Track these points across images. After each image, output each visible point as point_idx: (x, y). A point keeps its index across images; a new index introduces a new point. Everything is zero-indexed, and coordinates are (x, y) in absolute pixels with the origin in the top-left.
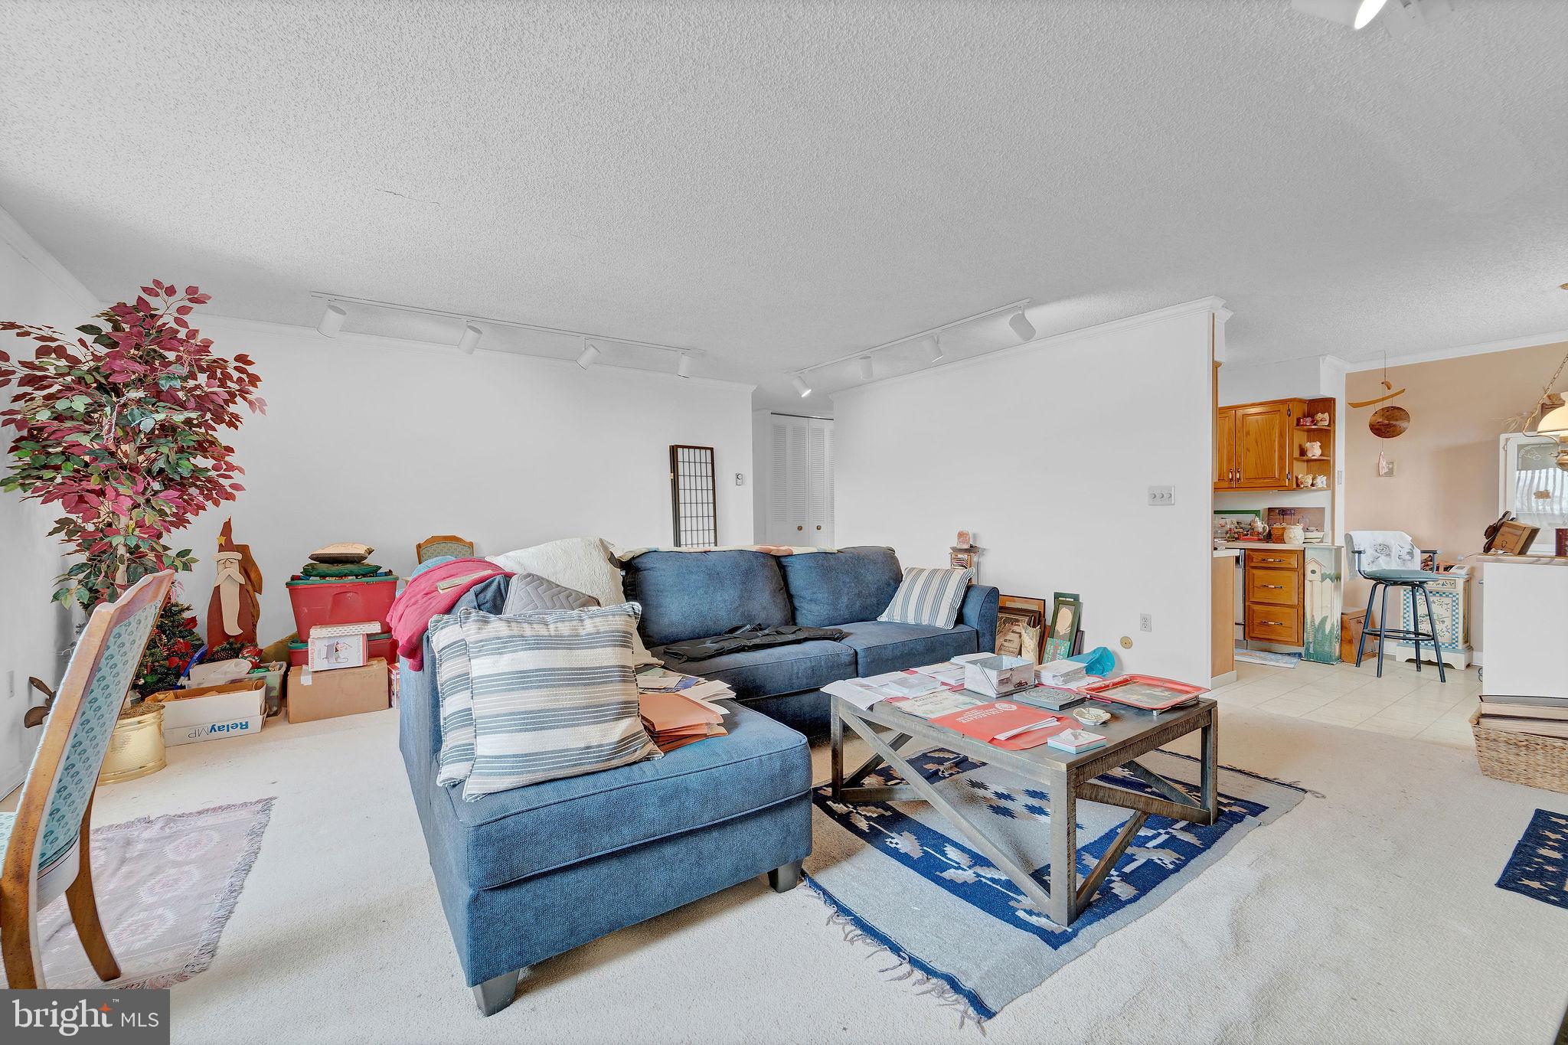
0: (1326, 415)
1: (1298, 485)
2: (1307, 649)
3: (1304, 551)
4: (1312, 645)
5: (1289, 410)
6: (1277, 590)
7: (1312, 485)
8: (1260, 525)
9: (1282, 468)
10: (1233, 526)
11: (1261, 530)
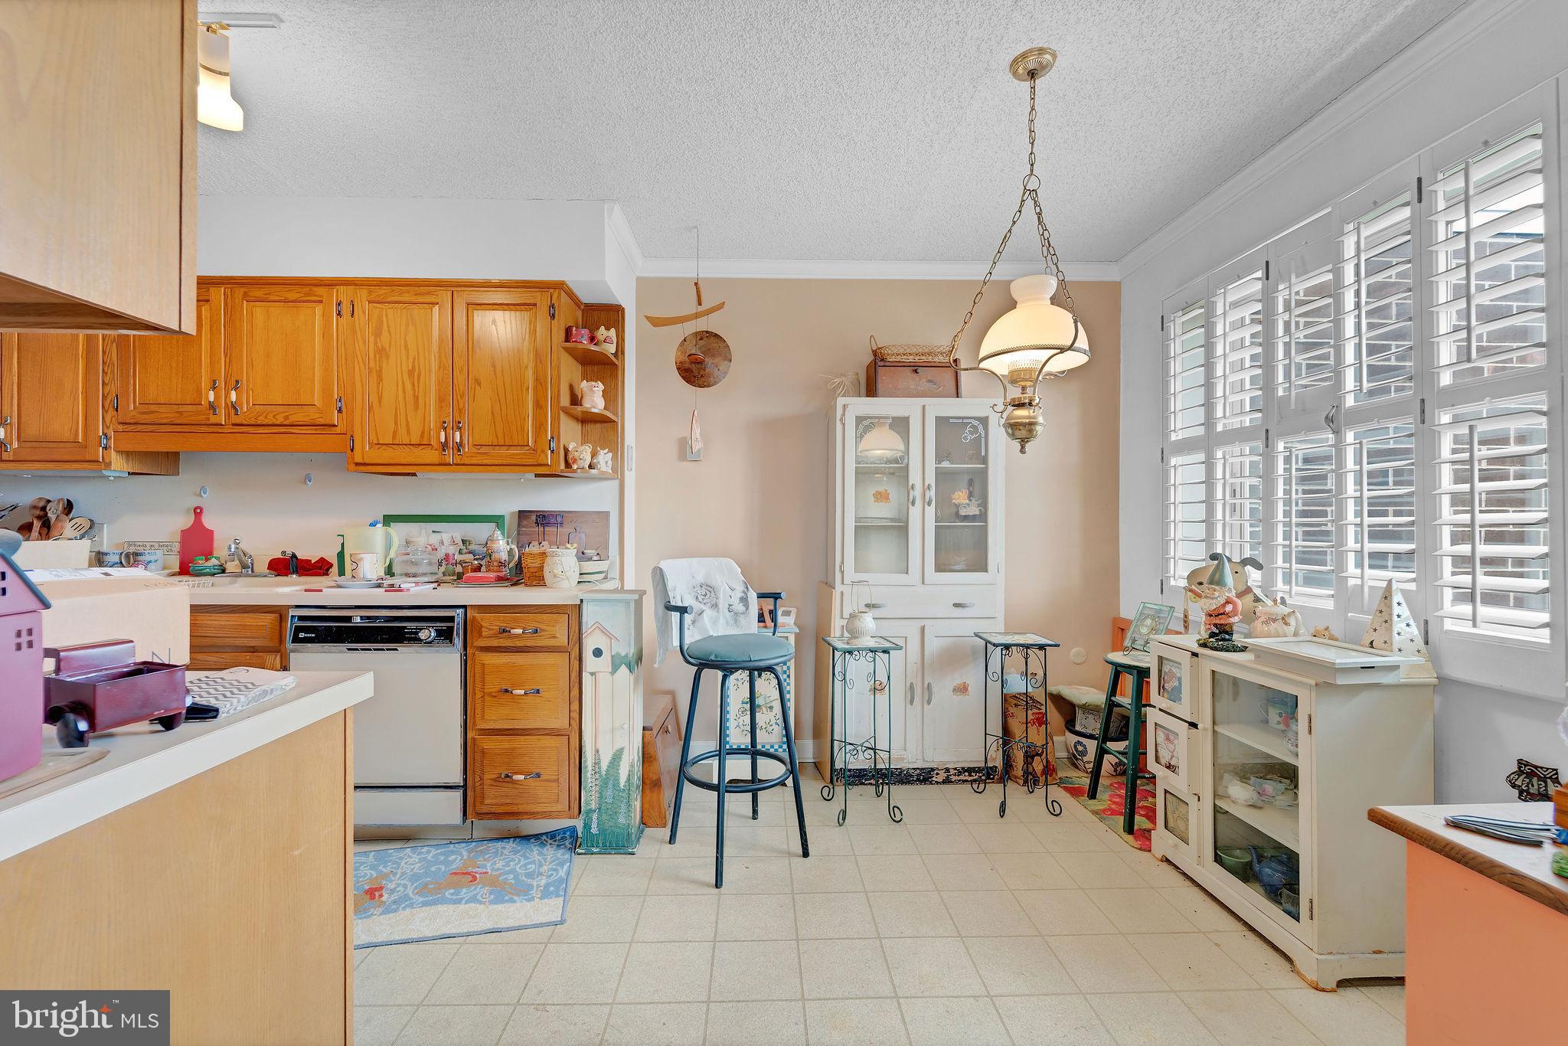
0: (612, 332)
1: (568, 465)
2: (587, 826)
3: (579, 607)
4: (595, 816)
5: (552, 306)
6: (530, 699)
7: (591, 467)
8: (503, 547)
9: (540, 427)
10: (452, 550)
11: (504, 556)
